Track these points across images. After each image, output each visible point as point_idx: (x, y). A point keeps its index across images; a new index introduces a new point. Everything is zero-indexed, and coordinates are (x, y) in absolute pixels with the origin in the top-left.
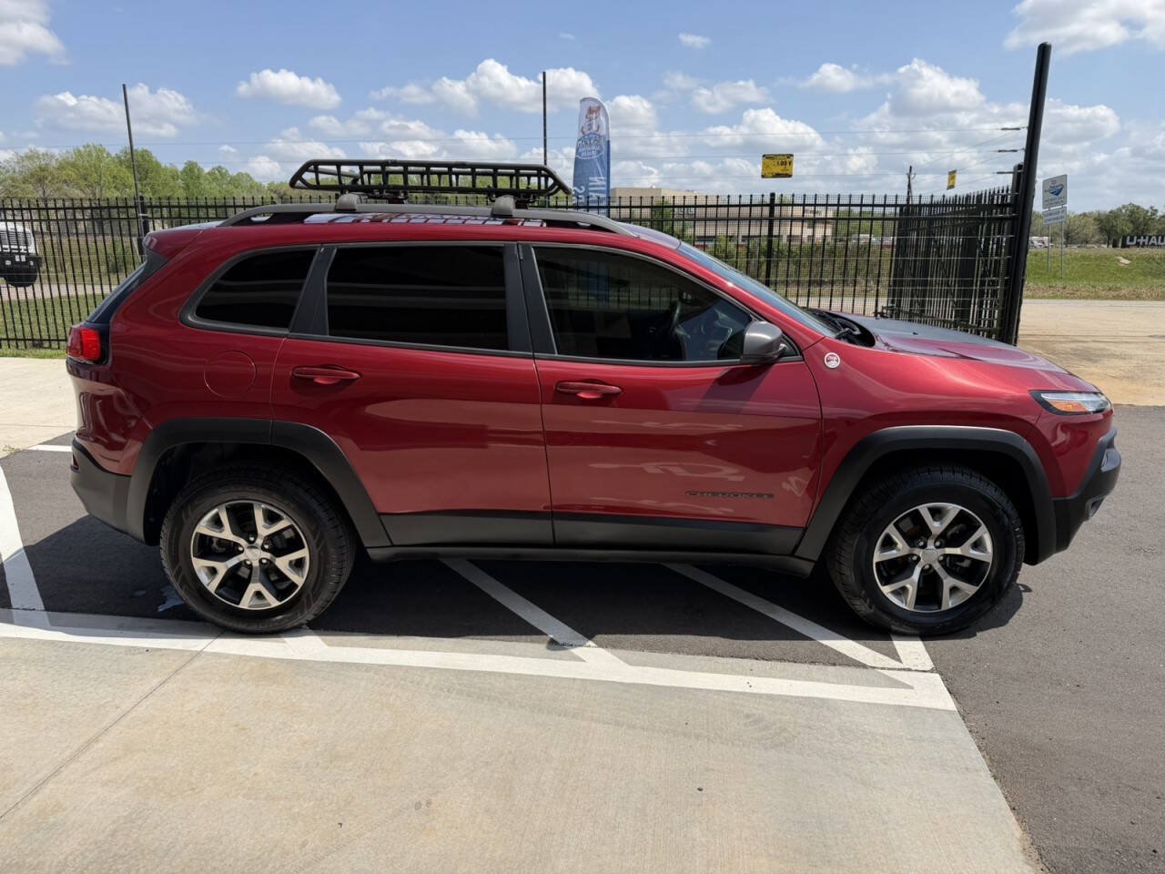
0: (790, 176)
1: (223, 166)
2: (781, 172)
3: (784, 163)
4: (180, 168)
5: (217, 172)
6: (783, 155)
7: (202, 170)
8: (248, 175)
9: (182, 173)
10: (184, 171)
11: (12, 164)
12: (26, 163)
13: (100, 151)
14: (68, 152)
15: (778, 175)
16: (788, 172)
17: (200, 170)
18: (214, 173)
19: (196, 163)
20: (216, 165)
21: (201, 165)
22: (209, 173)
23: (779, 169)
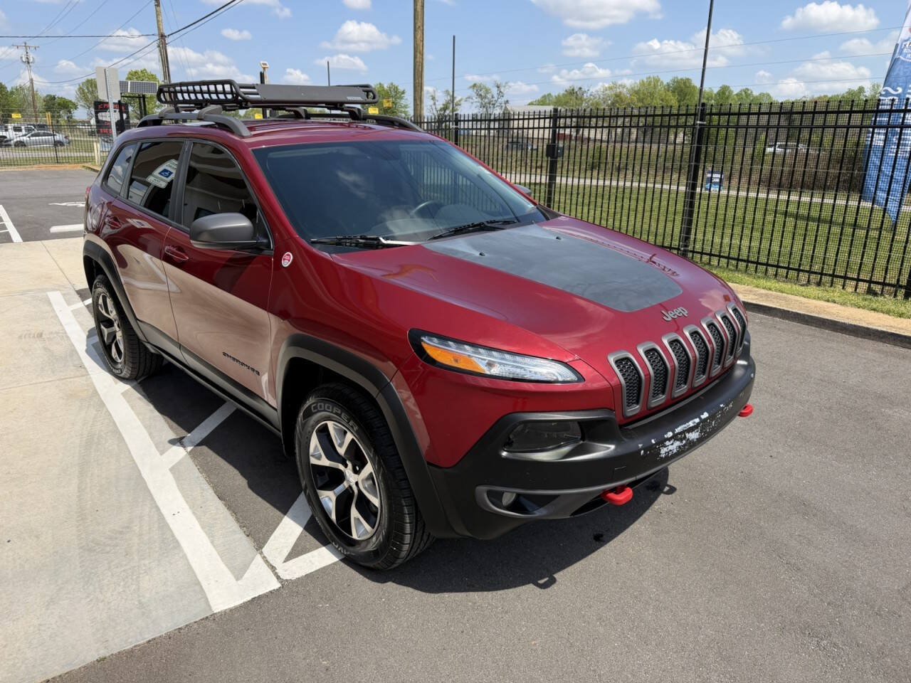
1: (749, 88)
4: (716, 91)
5: (743, 93)
7: (732, 92)
8: (768, 95)
9: (715, 95)
10: (718, 93)
11: (600, 93)
12: (607, 92)
13: (657, 80)
14: (636, 83)
17: (731, 92)
18: (741, 94)
19: (729, 87)
20: (744, 88)
21: (732, 88)
22: (737, 95)
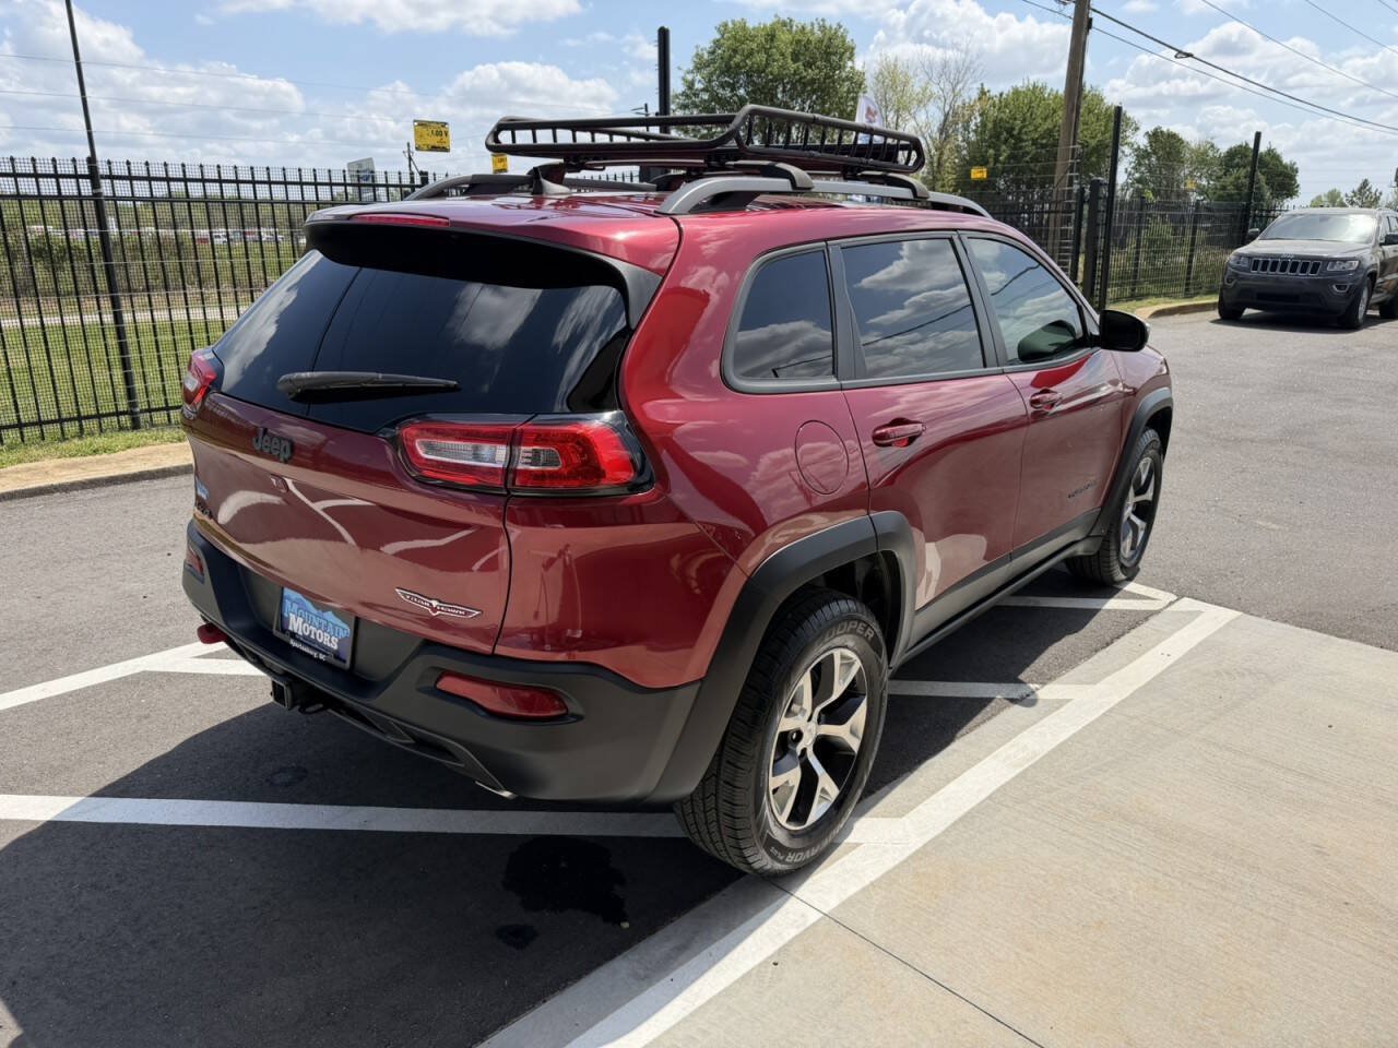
0: (446, 150)
2: (437, 145)
3: (439, 133)
6: (437, 123)
15: (434, 149)
16: (444, 145)
23: (434, 141)
